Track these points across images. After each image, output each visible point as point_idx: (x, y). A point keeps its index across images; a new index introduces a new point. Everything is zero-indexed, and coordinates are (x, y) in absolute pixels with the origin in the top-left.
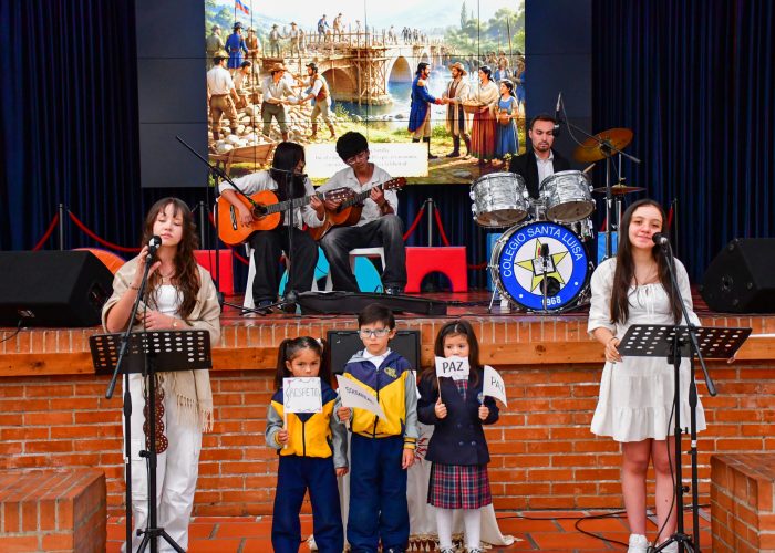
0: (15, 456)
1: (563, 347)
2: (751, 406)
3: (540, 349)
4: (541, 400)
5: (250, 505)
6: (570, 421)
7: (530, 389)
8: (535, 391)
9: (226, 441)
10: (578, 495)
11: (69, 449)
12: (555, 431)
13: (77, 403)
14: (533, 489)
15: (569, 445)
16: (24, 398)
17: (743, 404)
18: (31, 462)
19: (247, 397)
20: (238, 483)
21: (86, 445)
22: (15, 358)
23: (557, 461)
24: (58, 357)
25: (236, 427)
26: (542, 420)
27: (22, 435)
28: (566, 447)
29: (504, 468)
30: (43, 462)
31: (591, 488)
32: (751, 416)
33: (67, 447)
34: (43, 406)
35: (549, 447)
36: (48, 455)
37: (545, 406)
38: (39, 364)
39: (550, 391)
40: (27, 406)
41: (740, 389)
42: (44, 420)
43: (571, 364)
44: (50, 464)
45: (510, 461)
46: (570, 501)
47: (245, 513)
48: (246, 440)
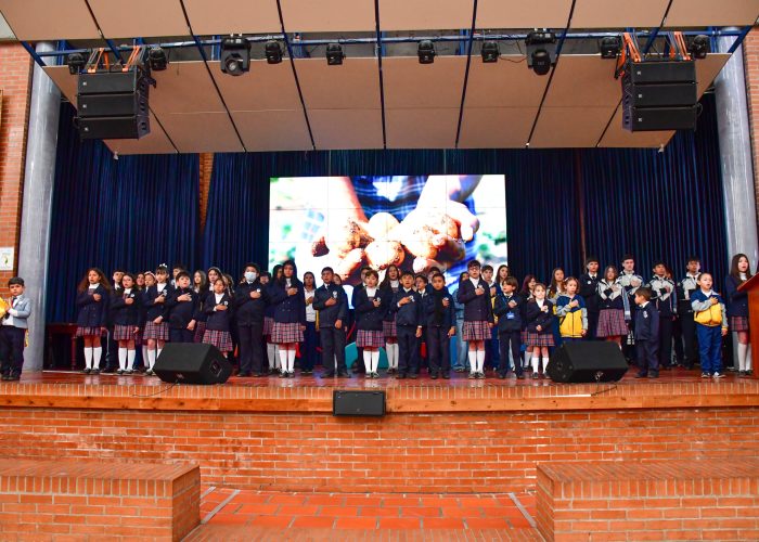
0: (170, 452)
1: (466, 402)
2: (570, 435)
3: (453, 403)
4: (454, 431)
5: (291, 486)
6: (470, 443)
7: (448, 425)
8: (451, 427)
9: (278, 450)
10: (474, 486)
11: (196, 450)
12: (461, 449)
13: (201, 426)
14: (448, 482)
15: (469, 457)
16: (175, 421)
17: (566, 434)
18: (178, 456)
19: (291, 426)
20: (284, 474)
21: (205, 449)
22: (170, 400)
23: (462, 466)
24: (191, 400)
25: (284, 443)
26: (454, 443)
27: (173, 441)
28: (468, 458)
29: (433, 470)
30: (183, 456)
31: (482, 482)
32: (570, 440)
33: (195, 449)
34: (184, 426)
35: (458, 458)
36: (185, 452)
37: (456, 435)
38: (182, 404)
39: (458, 427)
40: (177, 426)
41: (564, 426)
42: (184, 434)
43: (471, 412)
44: (187, 457)
45: (436, 466)
46: (470, 488)
47: (288, 491)
48: (289, 450)
